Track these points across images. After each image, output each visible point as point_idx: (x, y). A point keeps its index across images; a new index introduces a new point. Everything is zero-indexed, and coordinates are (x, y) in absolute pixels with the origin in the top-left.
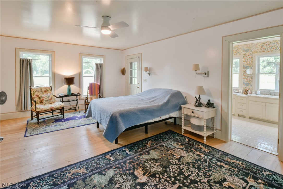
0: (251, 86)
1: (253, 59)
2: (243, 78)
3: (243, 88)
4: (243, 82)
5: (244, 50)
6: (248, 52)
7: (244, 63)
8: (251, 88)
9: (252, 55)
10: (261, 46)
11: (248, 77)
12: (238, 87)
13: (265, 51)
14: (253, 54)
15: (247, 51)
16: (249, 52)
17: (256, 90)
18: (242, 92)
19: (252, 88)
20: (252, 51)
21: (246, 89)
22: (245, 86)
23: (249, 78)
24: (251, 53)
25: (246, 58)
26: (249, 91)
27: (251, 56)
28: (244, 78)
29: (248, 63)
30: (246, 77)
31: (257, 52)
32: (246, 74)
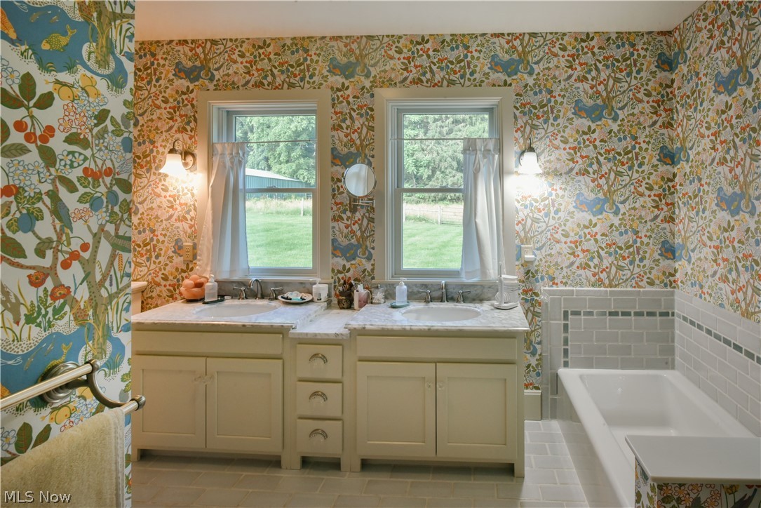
0: (369, 258)
1: (376, 114)
2: (331, 214)
3: (333, 270)
4: (334, 241)
5: (334, 68)
6: (353, 77)
7: (335, 133)
8: (369, 267)
9: (372, 96)
10: (406, 53)
11: (354, 209)
12: (310, 265)
13: (424, 79)
14: (377, 91)
15: (347, 71)
16: (357, 77)
17: (388, 278)
18: (329, 295)
19: (373, 270)
20: (369, 72)
21: (348, 275)
22: (341, 261)
23: (358, 215)
24: (367, 84)
25: (344, 107)
26: (360, 291)
27: (366, 100)
28: (335, 219)
29: (355, 136)
30: (344, 212)
31: (391, 83)
32: (345, 195)
